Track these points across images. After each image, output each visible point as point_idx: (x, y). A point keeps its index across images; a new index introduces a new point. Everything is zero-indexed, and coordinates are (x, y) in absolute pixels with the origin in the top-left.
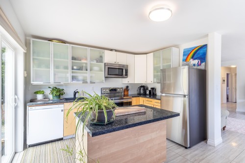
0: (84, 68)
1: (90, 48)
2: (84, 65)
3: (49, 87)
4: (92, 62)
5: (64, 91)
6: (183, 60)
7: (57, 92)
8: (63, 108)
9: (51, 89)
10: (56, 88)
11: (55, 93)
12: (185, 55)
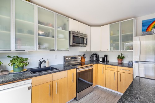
0: (50, 35)
1: (56, 13)
2: (51, 31)
3: (9, 57)
4: (59, 29)
5: (28, 61)
6: (143, 30)
7: (20, 63)
8: (30, 85)
9: (11, 59)
10: (18, 57)
11: (17, 63)
12: (145, 26)
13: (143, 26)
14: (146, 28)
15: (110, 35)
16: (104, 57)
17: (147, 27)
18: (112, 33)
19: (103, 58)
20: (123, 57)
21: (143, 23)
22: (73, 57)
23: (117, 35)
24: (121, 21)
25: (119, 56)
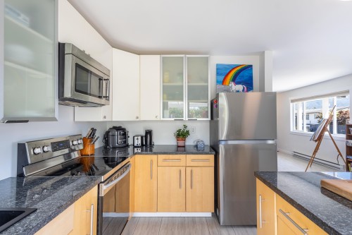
6: (217, 82)
12: (221, 74)
13: (218, 74)
14: (221, 78)
15: (163, 82)
16: (144, 134)
17: (223, 77)
18: (167, 76)
19: (142, 137)
20: (188, 132)
21: (217, 69)
22: (58, 143)
23: (179, 84)
24: (188, 56)
25: (179, 131)
